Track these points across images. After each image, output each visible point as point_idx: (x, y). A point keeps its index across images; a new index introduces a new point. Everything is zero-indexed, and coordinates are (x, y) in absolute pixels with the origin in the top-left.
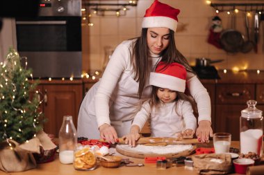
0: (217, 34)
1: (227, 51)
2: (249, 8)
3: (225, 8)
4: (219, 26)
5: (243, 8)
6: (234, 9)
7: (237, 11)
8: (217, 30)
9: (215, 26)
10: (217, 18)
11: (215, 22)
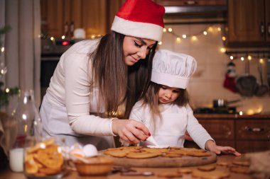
0: (232, 79)
1: (242, 94)
2: (261, 55)
4: (234, 71)
6: (247, 56)
7: (250, 58)
8: (232, 75)
10: (231, 64)
11: (231, 68)
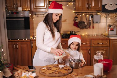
3: (79, 14)
5: (86, 13)
7: (83, 15)
8: (77, 21)
9: (76, 20)
10: (77, 17)
